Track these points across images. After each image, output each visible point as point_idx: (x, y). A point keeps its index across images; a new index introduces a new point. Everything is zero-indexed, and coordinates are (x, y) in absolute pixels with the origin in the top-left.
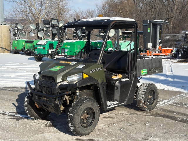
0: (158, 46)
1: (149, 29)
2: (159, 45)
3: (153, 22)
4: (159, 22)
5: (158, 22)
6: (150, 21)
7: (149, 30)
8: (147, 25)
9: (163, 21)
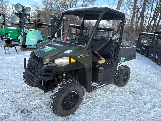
1: (55, 22)
2: (63, 35)
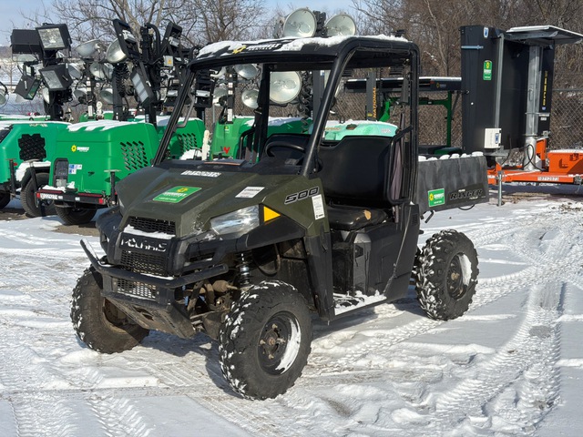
0: (531, 141)
1: (488, 64)
2: (539, 134)
3: (506, 34)
4: (533, 36)
5: (529, 36)
6: (492, 31)
7: (487, 71)
8: (478, 47)
9: (551, 30)
